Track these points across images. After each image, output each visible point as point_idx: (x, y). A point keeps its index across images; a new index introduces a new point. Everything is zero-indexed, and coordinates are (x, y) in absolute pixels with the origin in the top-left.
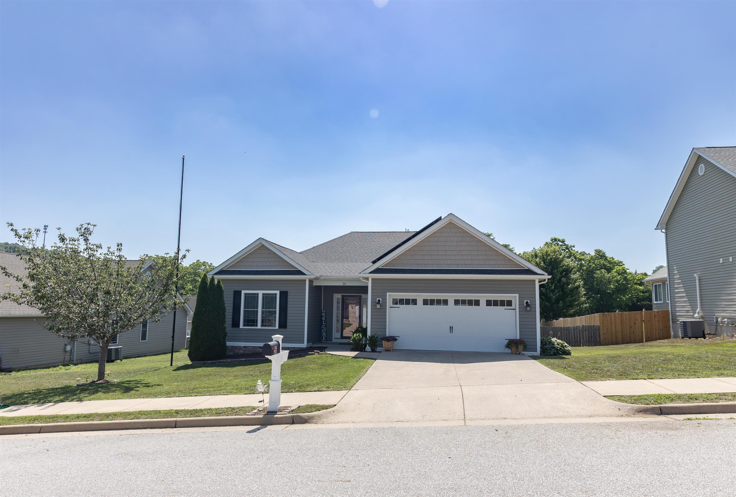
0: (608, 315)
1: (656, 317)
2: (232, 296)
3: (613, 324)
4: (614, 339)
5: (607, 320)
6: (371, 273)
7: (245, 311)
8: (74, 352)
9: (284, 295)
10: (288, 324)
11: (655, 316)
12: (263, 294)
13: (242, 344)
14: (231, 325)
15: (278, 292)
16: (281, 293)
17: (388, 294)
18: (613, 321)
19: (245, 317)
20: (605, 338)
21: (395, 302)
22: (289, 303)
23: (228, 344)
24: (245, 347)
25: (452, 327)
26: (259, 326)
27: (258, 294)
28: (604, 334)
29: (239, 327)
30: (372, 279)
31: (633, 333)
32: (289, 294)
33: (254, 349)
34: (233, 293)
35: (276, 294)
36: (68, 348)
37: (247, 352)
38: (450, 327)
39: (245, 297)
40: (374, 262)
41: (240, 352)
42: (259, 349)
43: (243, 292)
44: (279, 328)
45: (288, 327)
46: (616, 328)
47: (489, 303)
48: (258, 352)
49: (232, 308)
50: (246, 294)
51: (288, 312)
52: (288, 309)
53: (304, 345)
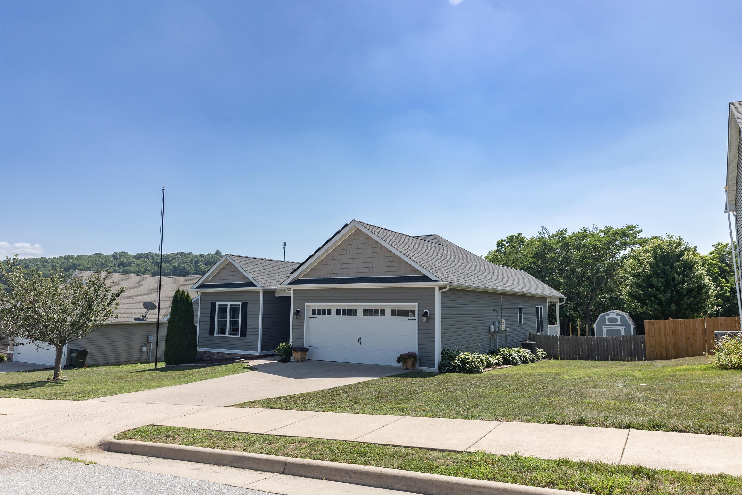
0: (656, 323)
1: (723, 325)
2: (210, 307)
3: (663, 334)
4: (664, 354)
5: (654, 330)
6: (289, 284)
7: (219, 321)
8: (150, 352)
9: (245, 305)
10: (247, 333)
11: (721, 325)
12: (231, 305)
13: (215, 350)
14: (209, 334)
15: (240, 303)
16: (243, 303)
17: (306, 304)
18: (662, 330)
19: (218, 326)
20: (652, 352)
21: (314, 312)
22: (248, 313)
23: (199, 349)
24: (218, 353)
25: (361, 338)
26: (227, 335)
27: (227, 305)
28: (651, 346)
29: (214, 335)
30: (294, 290)
31: (692, 346)
32: (248, 305)
33: (223, 356)
34: (210, 305)
35: (239, 305)
36: (144, 349)
37: (219, 358)
38: (359, 338)
39: (219, 308)
40: (292, 273)
41: (214, 358)
42: (227, 356)
43: (218, 303)
44: (241, 336)
45: (247, 335)
46: (666, 340)
47: (394, 313)
48: (226, 358)
49: (209, 318)
50: (219, 305)
51: (248, 321)
52: (248, 319)
53: (258, 353)
